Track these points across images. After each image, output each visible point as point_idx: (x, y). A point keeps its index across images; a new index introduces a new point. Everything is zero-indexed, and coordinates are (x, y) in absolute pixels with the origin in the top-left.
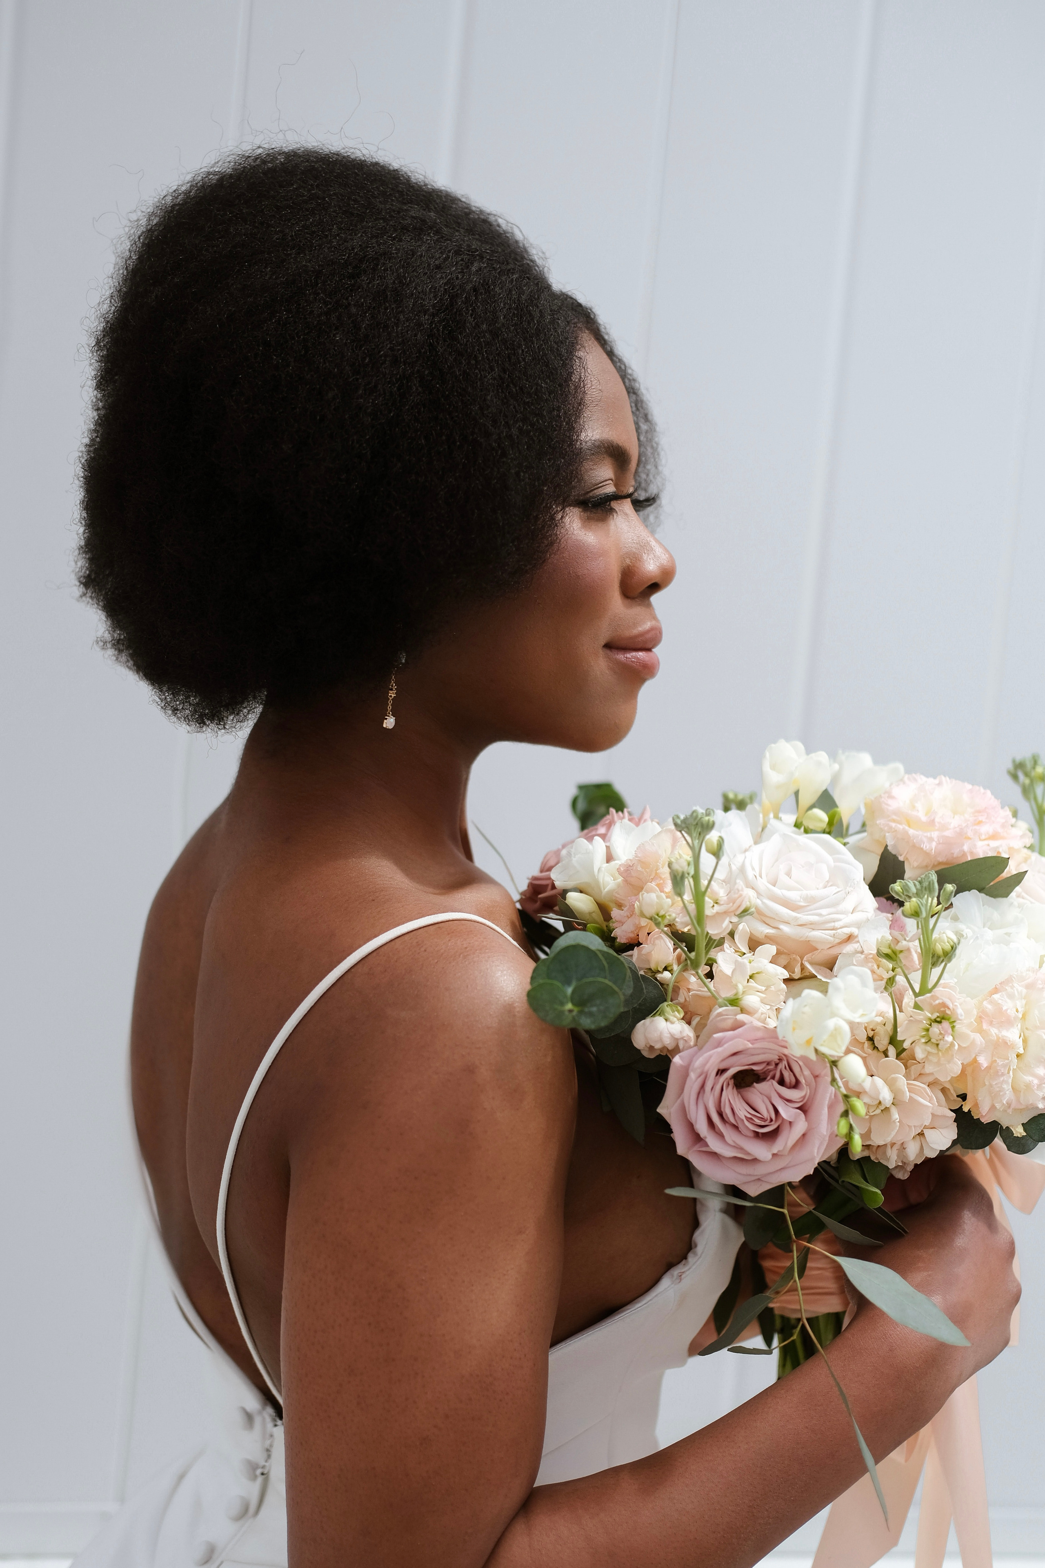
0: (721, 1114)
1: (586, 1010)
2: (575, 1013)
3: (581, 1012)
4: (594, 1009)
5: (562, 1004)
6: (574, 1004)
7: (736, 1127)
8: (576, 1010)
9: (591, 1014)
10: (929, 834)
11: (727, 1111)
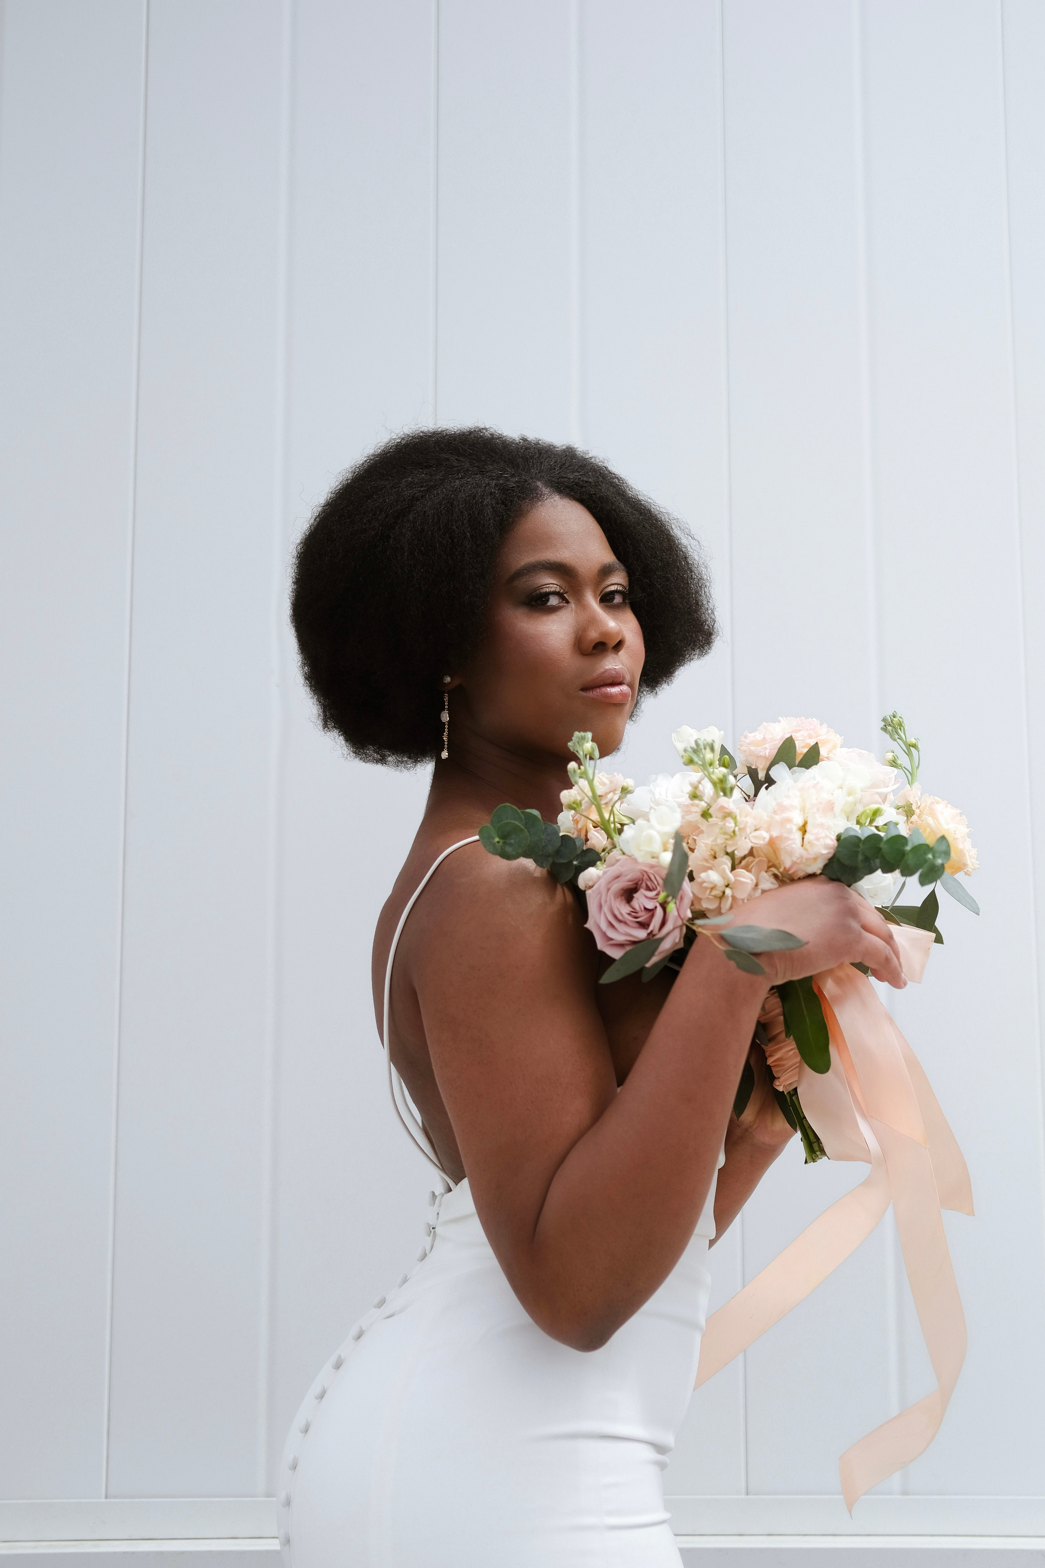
0: (615, 917)
1: (508, 841)
2: (501, 844)
3: (504, 843)
4: (512, 841)
5: (493, 838)
6: (500, 838)
7: (625, 923)
8: (501, 841)
9: (511, 845)
10: (764, 746)
11: (617, 913)
